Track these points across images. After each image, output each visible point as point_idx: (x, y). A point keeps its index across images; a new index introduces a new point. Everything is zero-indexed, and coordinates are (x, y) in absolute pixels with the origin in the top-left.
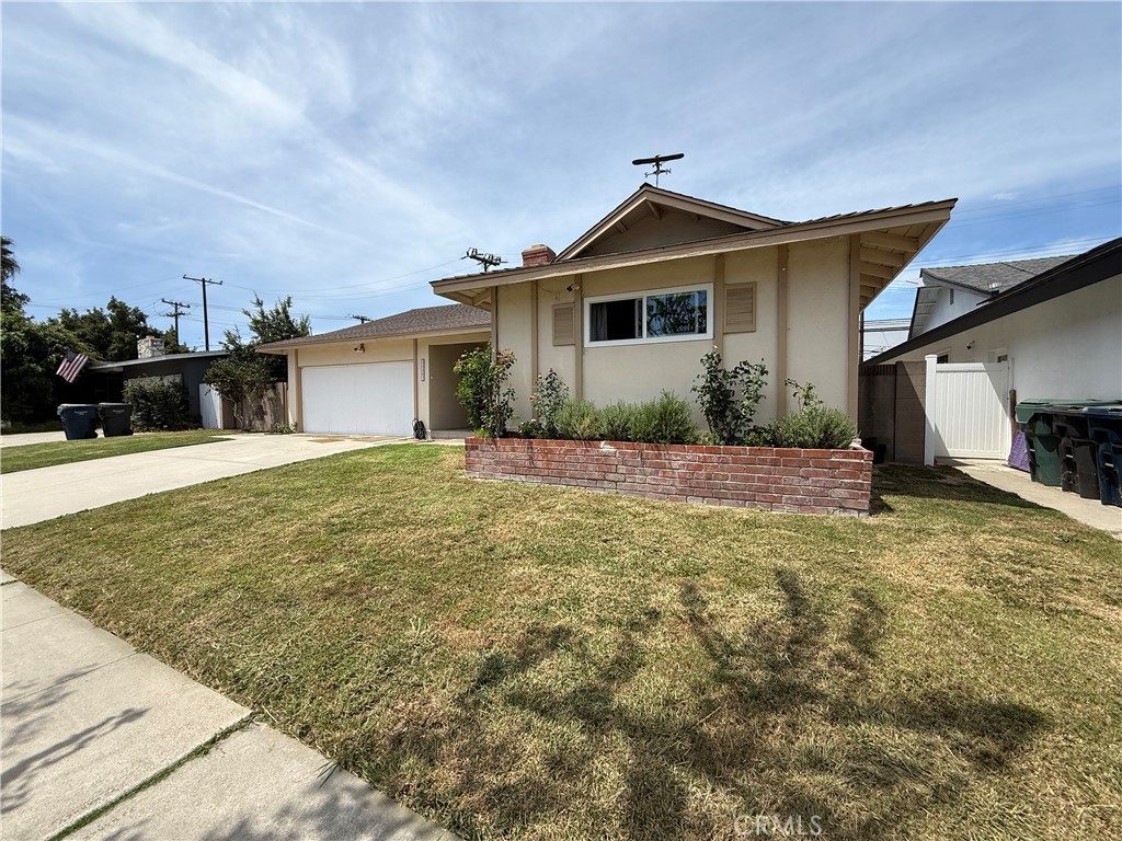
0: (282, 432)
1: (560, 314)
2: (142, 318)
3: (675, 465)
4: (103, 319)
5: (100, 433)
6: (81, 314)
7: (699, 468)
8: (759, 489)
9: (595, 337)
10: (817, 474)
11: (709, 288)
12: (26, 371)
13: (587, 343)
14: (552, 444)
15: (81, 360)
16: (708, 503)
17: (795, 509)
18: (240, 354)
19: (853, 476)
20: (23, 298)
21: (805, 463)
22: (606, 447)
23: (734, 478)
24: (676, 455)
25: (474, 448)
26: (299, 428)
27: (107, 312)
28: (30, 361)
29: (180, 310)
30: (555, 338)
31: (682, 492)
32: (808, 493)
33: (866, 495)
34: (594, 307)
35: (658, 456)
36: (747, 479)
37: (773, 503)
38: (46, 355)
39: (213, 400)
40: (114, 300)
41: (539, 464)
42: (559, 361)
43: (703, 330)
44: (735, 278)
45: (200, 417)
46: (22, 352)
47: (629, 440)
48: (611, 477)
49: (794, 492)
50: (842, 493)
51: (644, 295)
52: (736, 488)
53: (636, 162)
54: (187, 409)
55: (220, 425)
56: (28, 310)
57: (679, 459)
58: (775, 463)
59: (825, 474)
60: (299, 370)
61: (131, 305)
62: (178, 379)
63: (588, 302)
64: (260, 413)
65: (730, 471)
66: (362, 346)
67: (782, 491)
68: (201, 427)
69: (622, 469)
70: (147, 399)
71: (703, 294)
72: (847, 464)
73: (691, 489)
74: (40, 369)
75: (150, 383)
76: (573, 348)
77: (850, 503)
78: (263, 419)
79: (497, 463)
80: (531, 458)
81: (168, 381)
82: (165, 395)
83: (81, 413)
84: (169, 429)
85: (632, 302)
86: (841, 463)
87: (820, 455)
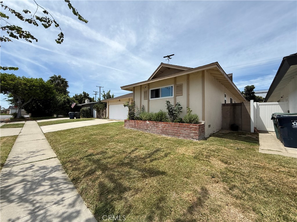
0: (105, 119)
1: (145, 92)
2: (88, 95)
3: (160, 126)
4: (82, 96)
5: (75, 118)
6: (79, 95)
7: (164, 127)
8: (176, 133)
9: (151, 98)
10: (187, 130)
11: (173, 85)
12: (66, 106)
13: (150, 99)
14: (139, 121)
15: (75, 104)
16: (166, 136)
17: (183, 138)
18: (100, 102)
19: (195, 130)
20: (69, 92)
21: (185, 127)
22: (148, 122)
23: (171, 130)
24: (160, 124)
25: (126, 122)
26: (108, 118)
27: (83, 94)
28: (67, 104)
29: (97, 93)
30: (144, 98)
31: (161, 133)
32: (186, 134)
33: (197, 135)
34: (152, 91)
35: (157, 124)
36: (173, 130)
37: (179, 136)
38: (70, 103)
39: (95, 112)
40: (84, 92)
41: (136, 126)
42: (145, 103)
43: (172, 96)
44: (178, 83)
45: (93, 115)
46: (66, 102)
47: (152, 121)
48: (148, 129)
49: (183, 134)
50: (192, 134)
51: (160, 88)
52: (171, 132)
53: (164, 57)
54: (91, 114)
55: (96, 117)
56: (69, 94)
57: (161, 125)
58: (179, 127)
59: (189, 130)
60: (109, 105)
61: (87, 93)
62: (89, 107)
63: (150, 90)
64: (103, 115)
65: (170, 128)
66: (120, 100)
67: (180, 133)
68: (93, 117)
69: (150, 127)
70: (84, 112)
71: (172, 87)
72: (193, 127)
73: (163, 132)
74: (68, 106)
75: (84, 108)
76: (147, 100)
77: (194, 137)
78: (103, 116)
79: (130, 125)
80: (135, 124)
81: (88, 108)
82: (87, 111)
83: (72, 114)
84: (87, 118)
85: (159, 89)
86: (192, 127)
87: (188, 125)
